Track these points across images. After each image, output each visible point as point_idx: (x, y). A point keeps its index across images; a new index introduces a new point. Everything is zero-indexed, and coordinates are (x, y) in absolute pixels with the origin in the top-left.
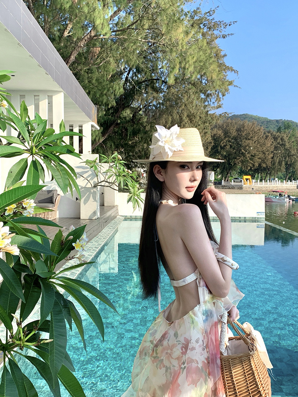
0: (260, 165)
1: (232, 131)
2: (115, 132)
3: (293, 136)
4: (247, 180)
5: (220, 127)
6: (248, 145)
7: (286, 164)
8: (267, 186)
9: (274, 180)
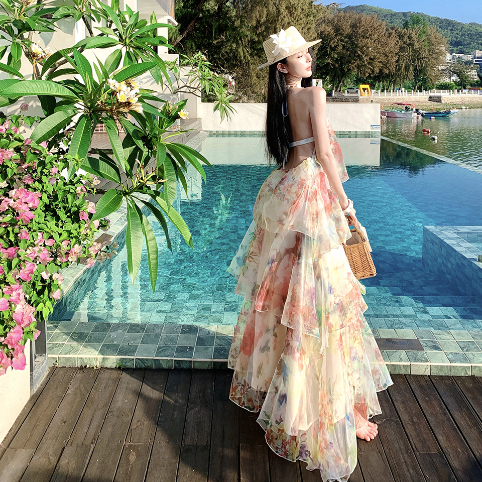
0: (381, 70)
1: (345, 26)
2: (196, 30)
3: (424, 33)
4: (364, 89)
5: (330, 22)
6: (365, 46)
7: (414, 70)
8: (390, 97)
9: (399, 90)
